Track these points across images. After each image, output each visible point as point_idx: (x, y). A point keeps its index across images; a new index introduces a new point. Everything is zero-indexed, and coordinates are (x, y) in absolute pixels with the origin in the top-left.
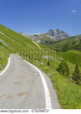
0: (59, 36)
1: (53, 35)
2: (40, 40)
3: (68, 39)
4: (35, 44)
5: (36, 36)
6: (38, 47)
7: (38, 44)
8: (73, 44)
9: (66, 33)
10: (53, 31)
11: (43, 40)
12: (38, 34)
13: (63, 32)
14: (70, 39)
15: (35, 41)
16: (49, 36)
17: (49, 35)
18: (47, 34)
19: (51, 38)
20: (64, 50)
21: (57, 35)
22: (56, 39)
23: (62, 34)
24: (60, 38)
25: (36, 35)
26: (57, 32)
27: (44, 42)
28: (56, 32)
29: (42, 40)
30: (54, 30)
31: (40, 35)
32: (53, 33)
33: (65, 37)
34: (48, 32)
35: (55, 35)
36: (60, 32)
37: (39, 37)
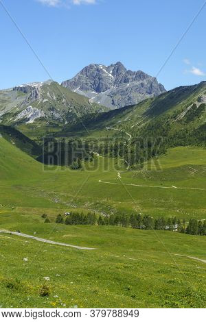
0: (123, 92)
1: (98, 90)
2: (42, 107)
5: (25, 92)
8: (190, 118)
9: (155, 79)
10: (98, 70)
11: (53, 109)
13: (141, 75)
16: (82, 93)
17: (82, 88)
18: (75, 84)
19: (91, 101)
21: (113, 88)
22: (113, 104)
23: (137, 83)
24: (130, 98)
25: (24, 90)
26: (113, 74)
27: (57, 116)
29: (50, 109)
30: (101, 67)
31: (39, 89)
32: (99, 79)
33: (150, 93)
34: (77, 78)
35: (106, 89)
36: (129, 77)
37: (37, 94)
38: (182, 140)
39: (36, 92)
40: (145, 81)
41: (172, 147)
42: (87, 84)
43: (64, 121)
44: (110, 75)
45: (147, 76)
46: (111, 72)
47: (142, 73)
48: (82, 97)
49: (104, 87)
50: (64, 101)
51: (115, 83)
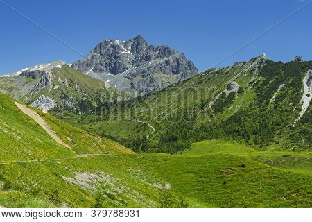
0: (143, 73)
1: (114, 71)
2: (52, 95)
3: (193, 83)
4: (28, 118)
5: (34, 78)
6: (45, 133)
7: (42, 115)
8: (218, 108)
9: (182, 55)
10: (114, 46)
11: (65, 97)
12: (41, 68)
13: (165, 51)
14: (201, 83)
15: (28, 104)
16: (96, 76)
17: (96, 70)
18: (88, 65)
19: (107, 86)
20: (174, 139)
21: (133, 68)
22: (132, 87)
23: (161, 61)
24: (152, 80)
25: (32, 76)
26: (132, 51)
27: (70, 105)
28: (127, 52)
29: (62, 98)
30: (117, 42)
31: (50, 74)
32: (116, 58)
33: (177, 73)
34: (90, 57)
35: (125, 69)
36: (151, 53)
37: (47, 81)
38: (208, 133)
39: (46, 78)
40: (170, 58)
41: (197, 141)
42: (101, 64)
43: (78, 111)
44: (129, 52)
45: (173, 52)
46: (130, 48)
47: (168, 48)
48: (97, 81)
49: (121, 67)
50: (77, 86)
51: (135, 61)
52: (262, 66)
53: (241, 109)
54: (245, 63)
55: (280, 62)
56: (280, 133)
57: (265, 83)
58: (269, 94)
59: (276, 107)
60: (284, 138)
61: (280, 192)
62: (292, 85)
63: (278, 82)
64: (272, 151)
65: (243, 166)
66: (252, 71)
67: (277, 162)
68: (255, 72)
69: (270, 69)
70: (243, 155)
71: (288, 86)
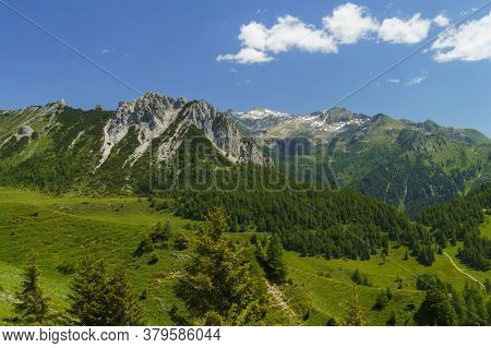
52: (60, 111)
53: (35, 154)
54: (40, 107)
55: (79, 110)
56: (79, 181)
57: (63, 129)
58: (68, 140)
59: (75, 153)
60: (83, 185)
61: (78, 241)
62: (93, 132)
63: (79, 129)
64: (69, 199)
65: (36, 215)
66: (49, 116)
67: (76, 209)
68: (51, 118)
69: (68, 116)
70: (35, 203)
71: (88, 133)
